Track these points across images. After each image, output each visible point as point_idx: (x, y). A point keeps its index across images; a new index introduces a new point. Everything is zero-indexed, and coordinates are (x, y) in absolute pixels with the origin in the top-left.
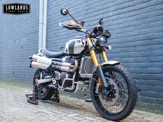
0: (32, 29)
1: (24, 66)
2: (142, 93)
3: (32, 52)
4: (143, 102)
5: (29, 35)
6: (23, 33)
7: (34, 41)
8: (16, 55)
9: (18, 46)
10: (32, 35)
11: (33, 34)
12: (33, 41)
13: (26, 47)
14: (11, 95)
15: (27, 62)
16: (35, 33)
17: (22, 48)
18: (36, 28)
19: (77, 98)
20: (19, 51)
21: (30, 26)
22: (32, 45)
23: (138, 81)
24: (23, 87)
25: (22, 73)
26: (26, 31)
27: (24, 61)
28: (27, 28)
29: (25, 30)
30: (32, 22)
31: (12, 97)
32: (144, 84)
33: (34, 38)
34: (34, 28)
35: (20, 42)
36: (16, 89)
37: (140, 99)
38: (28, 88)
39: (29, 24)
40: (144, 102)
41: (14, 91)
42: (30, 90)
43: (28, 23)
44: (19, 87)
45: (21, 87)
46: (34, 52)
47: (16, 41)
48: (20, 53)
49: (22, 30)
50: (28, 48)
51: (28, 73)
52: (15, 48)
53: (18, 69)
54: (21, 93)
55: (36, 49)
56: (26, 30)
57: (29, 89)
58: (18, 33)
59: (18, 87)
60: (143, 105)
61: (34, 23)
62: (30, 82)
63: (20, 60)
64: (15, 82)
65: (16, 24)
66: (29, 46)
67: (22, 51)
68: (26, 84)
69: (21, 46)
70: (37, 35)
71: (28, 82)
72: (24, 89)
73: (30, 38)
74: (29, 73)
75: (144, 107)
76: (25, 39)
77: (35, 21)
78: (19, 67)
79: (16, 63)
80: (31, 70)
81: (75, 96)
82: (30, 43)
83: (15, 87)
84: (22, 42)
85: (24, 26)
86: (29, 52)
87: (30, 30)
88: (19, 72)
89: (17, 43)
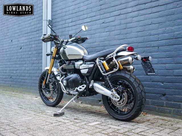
0: (33, 27)
1: (24, 69)
2: (167, 97)
3: (34, 53)
4: (168, 107)
5: (29, 34)
6: (22, 31)
7: (36, 41)
8: (13, 57)
9: (16, 46)
10: (33, 33)
11: (35, 33)
12: (34, 41)
13: (26, 47)
14: (13, 103)
15: (27, 64)
16: (37, 31)
17: (21, 48)
18: (38, 25)
19: (90, 104)
20: (17, 52)
21: (30, 23)
22: (33, 45)
23: (162, 84)
24: (24, 93)
25: (22, 78)
26: (26, 29)
27: (24, 63)
28: (27, 26)
29: (24, 28)
30: (33, 19)
31: (15, 105)
32: (170, 88)
33: (36, 37)
34: (35, 26)
35: (18, 41)
36: (16, 96)
37: (165, 104)
38: (29, 94)
39: (29, 22)
40: (170, 107)
41: (14, 98)
42: (32, 96)
43: (29, 20)
44: (18, 94)
45: (21, 93)
46: (36, 53)
47: (13, 41)
48: (19, 54)
49: (21, 27)
50: (29, 49)
51: (29, 77)
52: (12, 49)
53: (16, 73)
54: (23, 100)
55: (39, 50)
56: (26, 27)
57: (30, 96)
58: (16, 32)
59: (17, 92)
60: (168, 111)
61: (36, 19)
62: (32, 87)
63: (18, 63)
64: (13, 87)
65: (13, 22)
66: (30, 46)
67: (22, 52)
68: (27, 90)
69: (20, 47)
70: (39, 34)
71: (29, 87)
72: (24, 95)
73: (31, 38)
74: (31, 77)
75: (170, 113)
76: (24, 38)
77: (37, 18)
78: (17, 71)
79: (14, 66)
80: (33, 73)
81: (87, 102)
82: (31, 43)
83: (13, 93)
84: (21, 41)
85: (23, 24)
86: (30, 53)
87: (31, 27)
88: (17, 76)
89: (14, 43)
